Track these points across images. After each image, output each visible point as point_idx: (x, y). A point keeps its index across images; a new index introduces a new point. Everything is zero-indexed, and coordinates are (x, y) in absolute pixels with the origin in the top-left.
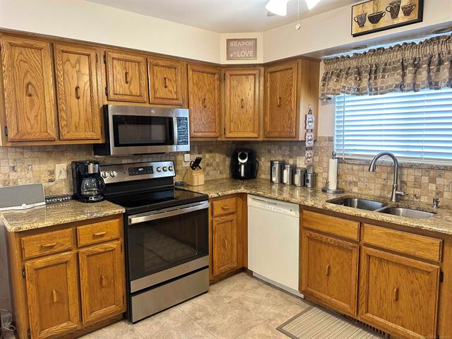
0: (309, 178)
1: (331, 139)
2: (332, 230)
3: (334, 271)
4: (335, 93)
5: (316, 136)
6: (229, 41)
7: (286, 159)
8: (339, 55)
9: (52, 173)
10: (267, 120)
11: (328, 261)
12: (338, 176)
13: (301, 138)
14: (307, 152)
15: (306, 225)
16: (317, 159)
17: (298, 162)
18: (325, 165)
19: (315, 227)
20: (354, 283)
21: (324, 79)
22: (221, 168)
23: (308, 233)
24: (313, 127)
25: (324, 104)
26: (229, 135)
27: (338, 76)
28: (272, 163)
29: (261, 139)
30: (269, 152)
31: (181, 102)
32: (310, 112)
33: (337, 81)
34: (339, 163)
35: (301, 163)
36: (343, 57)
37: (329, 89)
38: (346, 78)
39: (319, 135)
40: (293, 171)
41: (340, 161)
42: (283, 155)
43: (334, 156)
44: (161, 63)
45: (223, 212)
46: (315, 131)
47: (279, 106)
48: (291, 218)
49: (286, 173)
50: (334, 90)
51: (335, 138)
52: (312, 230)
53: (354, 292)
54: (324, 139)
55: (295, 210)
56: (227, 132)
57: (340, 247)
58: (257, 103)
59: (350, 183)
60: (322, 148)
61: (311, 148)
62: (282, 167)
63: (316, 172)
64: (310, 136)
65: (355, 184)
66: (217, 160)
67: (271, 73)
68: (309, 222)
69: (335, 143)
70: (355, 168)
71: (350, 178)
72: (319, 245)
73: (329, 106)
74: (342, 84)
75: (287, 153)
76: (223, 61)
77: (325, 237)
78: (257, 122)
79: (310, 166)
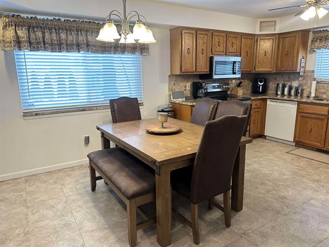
0: (300, 91)
1: (313, 72)
2: (314, 112)
3: (313, 130)
4: (319, 48)
5: (305, 70)
6: (261, 22)
7: (286, 83)
8: (322, 29)
9: (186, 87)
10: (279, 62)
11: (311, 126)
12: (316, 90)
13: (298, 71)
14: (300, 78)
15: (300, 110)
16: (304, 82)
17: (293, 84)
18: (309, 85)
19: (305, 111)
20: (324, 133)
21: (312, 41)
22: (247, 88)
23: (301, 114)
24: (304, 65)
25: (310, 53)
26: (257, 70)
27: (320, 40)
28: (278, 84)
29: (274, 72)
30: (276, 79)
31: (238, 54)
32: (303, 58)
33: (320, 42)
34: (317, 83)
35: (295, 84)
36: (324, 30)
37: (315, 47)
38: (325, 41)
39: (306, 69)
40: (290, 88)
41: (318, 82)
42: (284, 81)
43: (315, 79)
44: (232, 36)
45: (256, 107)
46: (304, 67)
47: (287, 55)
48: (292, 108)
49: (286, 90)
50: (318, 47)
51: (316, 71)
52: (304, 113)
53: (323, 137)
54: (309, 71)
55: (295, 105)
56: (256, 68)
57: (317, 119)
58: (273, 53)
59: (322, 93)
60: (308, 76)
61: (302, 76)
62: (284, 86)
63: (303, 88)
64: (302, 70)
65: (325, 93)
66: (246, 83)
67: (283, 38)
68: (303, 109)
69: (315, 73)
70: (326, 85)
71: (322, 91)
72: (306, 119)
73: (313, 55)
74: (323, 44)
75: (287, 79)
76: (258, 32)
77: (310, 115)
78: (273, 63)
79: (300, 85)
